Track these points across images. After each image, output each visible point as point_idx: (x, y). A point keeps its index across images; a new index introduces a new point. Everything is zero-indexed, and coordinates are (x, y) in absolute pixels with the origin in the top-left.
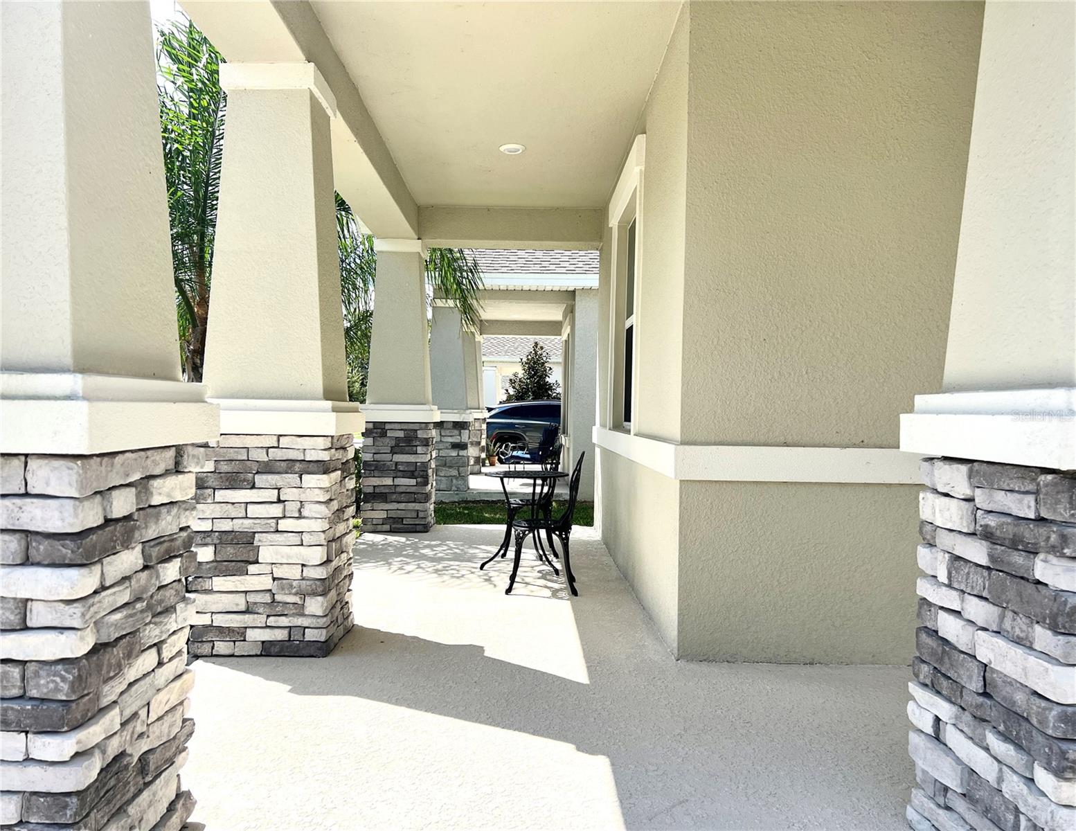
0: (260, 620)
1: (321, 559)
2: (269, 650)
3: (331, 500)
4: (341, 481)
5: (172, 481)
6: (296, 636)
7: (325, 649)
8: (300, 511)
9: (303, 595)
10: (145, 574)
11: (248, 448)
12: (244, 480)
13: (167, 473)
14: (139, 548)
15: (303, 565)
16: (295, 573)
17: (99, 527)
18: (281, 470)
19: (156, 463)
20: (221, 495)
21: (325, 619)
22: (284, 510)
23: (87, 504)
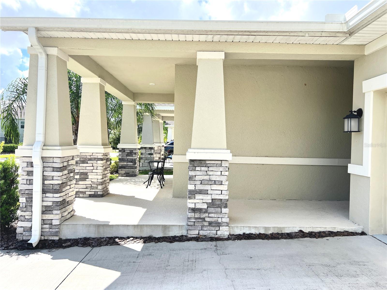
0: (89, 190)
1: (101, 178)
2: (91, 196)
3: (103, 166)
4: (106, 162)
5: (72, 161)
6: (96, 193)
7: (102, 196)
8: (97, 168)
9: (98, 185)
10: (68, 174)
11: (86, 155)
12: (86, 162)
13: (71, 160)
14: (67, 170)
15: (97, 179)
16: (96, 181)
17: (62, 167)
18: (93, 160)
19: (70, 158)
20: (81, 165)
21: (102, 190)
22: (94, 168)
23: (61, 163)
